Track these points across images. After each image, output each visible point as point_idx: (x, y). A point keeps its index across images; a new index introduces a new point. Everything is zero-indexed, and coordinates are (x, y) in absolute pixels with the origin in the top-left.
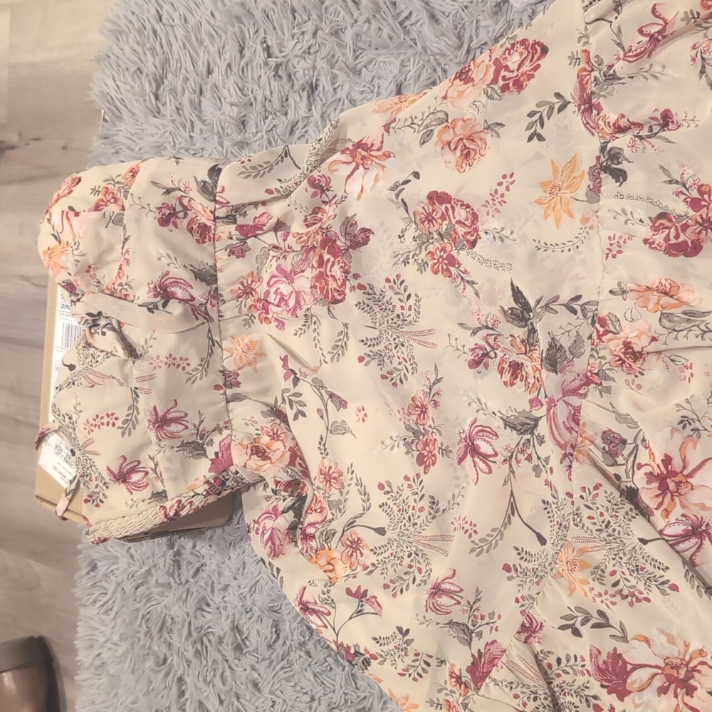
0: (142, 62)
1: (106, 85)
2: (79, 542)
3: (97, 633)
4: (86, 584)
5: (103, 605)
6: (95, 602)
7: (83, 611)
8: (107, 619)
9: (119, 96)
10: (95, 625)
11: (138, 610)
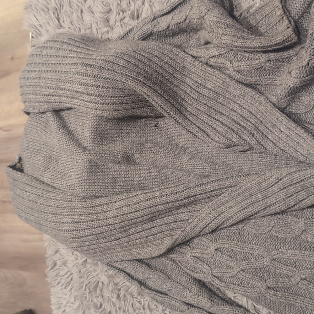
0: (49, 4)
1: (31, 20)
2: (46, 254)
3: (61, 300)
4: (53, 274)
5: (63, 285)
6: (58, 283)
7: (52, 290)
8: (67, 291)
9: (38, 23)
10: (60, 296)
11: (83, 282)
